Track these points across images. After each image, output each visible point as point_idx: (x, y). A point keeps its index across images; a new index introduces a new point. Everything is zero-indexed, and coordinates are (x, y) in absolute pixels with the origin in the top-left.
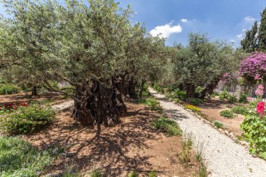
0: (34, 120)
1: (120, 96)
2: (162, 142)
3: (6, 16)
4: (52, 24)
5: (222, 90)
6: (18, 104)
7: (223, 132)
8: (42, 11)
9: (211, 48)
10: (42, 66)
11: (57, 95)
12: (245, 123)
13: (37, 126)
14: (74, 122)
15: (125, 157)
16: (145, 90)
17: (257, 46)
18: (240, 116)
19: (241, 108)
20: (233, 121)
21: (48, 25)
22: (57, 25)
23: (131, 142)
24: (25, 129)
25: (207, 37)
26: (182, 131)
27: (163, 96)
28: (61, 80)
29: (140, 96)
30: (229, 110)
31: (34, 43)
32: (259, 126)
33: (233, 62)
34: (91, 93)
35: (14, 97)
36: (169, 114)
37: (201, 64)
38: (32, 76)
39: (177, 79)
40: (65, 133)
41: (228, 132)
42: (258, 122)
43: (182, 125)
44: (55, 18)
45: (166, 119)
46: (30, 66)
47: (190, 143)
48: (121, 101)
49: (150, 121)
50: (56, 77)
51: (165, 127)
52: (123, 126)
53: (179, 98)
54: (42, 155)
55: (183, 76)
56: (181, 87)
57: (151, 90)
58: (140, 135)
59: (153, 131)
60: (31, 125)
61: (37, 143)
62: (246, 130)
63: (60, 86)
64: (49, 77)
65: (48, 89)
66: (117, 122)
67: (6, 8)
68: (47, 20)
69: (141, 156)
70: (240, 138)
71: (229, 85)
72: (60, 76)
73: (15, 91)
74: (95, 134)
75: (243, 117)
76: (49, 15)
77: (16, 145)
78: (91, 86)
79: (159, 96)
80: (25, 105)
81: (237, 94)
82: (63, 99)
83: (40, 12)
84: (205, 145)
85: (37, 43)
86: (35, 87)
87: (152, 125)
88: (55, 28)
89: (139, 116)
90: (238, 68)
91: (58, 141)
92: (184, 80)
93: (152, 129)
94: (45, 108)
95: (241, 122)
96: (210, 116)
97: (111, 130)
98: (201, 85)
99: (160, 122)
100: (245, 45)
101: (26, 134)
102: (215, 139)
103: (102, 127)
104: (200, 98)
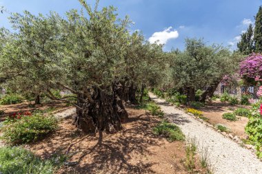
0: (37, 129)
1: (120, 102)
2: (165, 148)
3: (13, 31)
4: (54, 36)
6: (21, 113)
7: (227, 135)
8: (45, 25)
9: (208, 52)
10: (45, 76)
11: (60, 103)
12: (249, 126)
13: (40, 135)
14: (76, 129)
15: (128, 165)
16: (145, 95)
17: (254, 48)
18: (243, 118)
19: (244, 110)
20: (236, 123)
21: (51, 38)
22: (59, 37)
23: (134, 148)
24: (28, 138)
25: (203, 41)
26: (184, 136)
27: (163, 101)
28: (64, 88)
29: (141, 100)
30: (231, 112)
31: (37, 55)
33: (232, 65)
34: (92, 100)
35: (18, 107)
36: (170, 119)
37: (199, 68)
38: (36, 86)
39: (176, 83)
40: (68, 141)
41: (232, 135)
43: (184, 129)
44: (57, 30)
45: (168, 124)
46: (34, 77)
47: (194, 149)
48: (122, 107)
49: (152, 127)
50: (58, 86)
51: (167, 132)
52: (124, 132)
53: (180, 102)
54: (44, 165)
55: (183, 80)
56: (181, 91)
57: (151, 95)
58: (142, 141)
60: (34, 134)
61: (40, 152)
62: (251, 133)
63: (63, 94)
64: (51, 86)
65: (51, 98)
66: (119, 128)
68: (50, 33)
69: (144, 163)
70: (245, 142)
71: (229, 87)
72: (62, 85)
73: (20, 101)
74: (97, 141)
75: (247, 119)
76: (52, 28)
77: (19, 155)
78: (92, 93)
79: (160, 100)
80: (28, 114)
81: (238, 96)
82: (64, 107)
83: (43, 26)
84: (209, 150)
85: (41, 55)
86: (38, 96)
87: (154, 130)
88: (57, 39)
89: (140, 121)
90: (237, 70)
91: (60, 149)
92: (183, 84)
93: (154, 135)
94: (47, 116)
95: (246, 124)
96: (213, 119)
97: (113, 137)
98: (201, 89)
99: (162, 127)
100: (242, 47)
101: (29, 143)
102: (219, 144)
103: (104, 134)
104: (201, 101)
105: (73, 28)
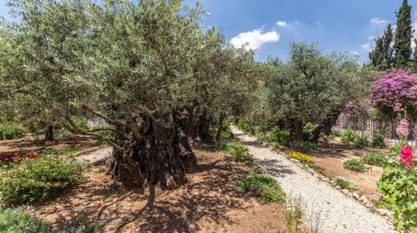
0: (48, 180)
1: (185, 139)
2: (254, 213)
3: (10, 20)
4: (80, 30)
5: (345, 127)
6: (22, 154)
7: (350, 194)
8: (65, 11)
9: (325, 65)
10: (62, 95)
11: (85, 139)
12: (383, 180)
13: (52, 189)
14: (112, 182)
16: (225, 129)
17: (394, 61)
18: (375, 168)
19: (376, 156)
20: (364, 176)
21: (74, 32)
22: (88, 32)
23: (205, 213)
25: (318, 47)
26: (285, 195)
27: (253, 139)
28: (93, 116)
29: (218, 138)
30: (358, 159)
31: (51, 59)
32: (406, 185)
33: (360, 85)
34: (139, 136)
35: (16, 144)
36: (264, 168)
37: (310, 88)
38: (47, 110)
39: (274, 112)
40: (98, 201)
41: (357, 194)
42: (405, 178)
43: (285, 183)
44: (85, 22)
45: (259, 176)
46: (44, 95)
47: (299, 214)
48: (188, 148)
49: (234, 179)
50: (85, 111)
51: (257, 188)
52: (190, 188)
53: (279, 141)
55: (284, 108)
56: (281, 124)
57: (235, 130)
58: (218, 201)
59: (239, 195)
60: (41, 189)
61: (51, 218)
62: (387, 192)
63: (91, 125)
64: (73, 111)
65: (72, 131)
66: (181, 181)
67: (10, 8)
68: (72, 26)
70: (377, 205)
71: (356, 120)
72: (91, 110)
73: (19, 134)
74: (146, 202)
75: (380, 169)
76: (77, 18)
77: (17, 223)
78: (139, 125)
79: (248, 138)
80: (33, 156)
81: (369, 133)
82: (94, 146)
83: (61, 14)
84: (322, 217)
85: (57, 60)
86: (51, 128)
87: (238, 185)
88: (85, 36)
89: (216, 171)
90: (367, 94)
91: (85, 214)
92: (285, 113)
93: (238, 193)
94: (65, 160)
95: (379, 177)
96: (328, 169)
97: (172, 195)
98: (313, 121)
99: (250, 180)
100: (376, 59)
101: (32, 203)
102: (337, 207)
103: (157, 189)
104: (312, 141)
105: (110, 19)
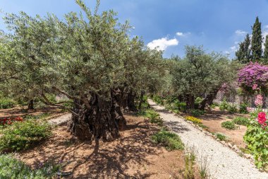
0: (29, 136)
1: (119, 108)
2: (163, 157)
3: (7, 32)
4: (52, 38)
5: (222, 100)
6: (13, 119)
7: (226, 144)
8: (43, 27)
9: (207, 60)
10: (39, 80)
11: (54, 108)
12: (247, 135)
13: (31, 142)
14: (71, 137)
15: (125, 175)
16: (144, 101)
17: (251, 57)
18: (242, 127)
19: (242, 119)
20: (235, 132)
21: (48, 40)
22: (57, 40)
23: (131, 158)
24: (18, 146)
25: (203, 49)
26: (184, 145)
27: (163, 108)
28: (59, 93)
29: (140, 107)
30: (230, 120)
31: (33, 57)
32: (262, 138)
33: (230, 73)
34: (89, 106)
35: (9, 112)
36: (170, 127)
37: (198, 75)
38: (29, 90)
39: (176, 90)
40: (62, 149)
41: (231, 144)
42: (261, 133)
43: (183, 137)
44: (55, 33)
45: (167, 132)
46: (28, 80)
47: (193, 158)
48: (120, 114)
49: (151, 135)
50: (54, 90)
51: (166, 140)
52: (122, 140)
53: (179, 109)
54: (34, 175)
55: (182, 88)
56: (180, 98)
57: (151, 102)
58: (140, 150)
59: (154, 145)
60: (25, 141)
61: (31, 161)
62: (250, 142)
63: (58, 99)
64: (46, 90)
65: (46, 103)
66: (116, 136)
67: (7, 25)
68: (47, 35)
69: (142, 173)
70: (244, 151)
71: (228, 95)
72: (58, 90)
73: (11, 105)
74: (93, 150)
75: (245, 127)
76: (50, 31)
78: (89, 99)
79: (159, 107)
80: (20, 120)
81: (237, 104)
82: (60, 113)
83: (40, 28)
84: (208, 160)
85: (37, 57)
86: (32, 101)
88: (55, 42)
89: (139, 129)
90: (235, 78)
91: (53, 158)
92: (183, 91)
93: (153, 143)
94: (41, 122)
95: (244, 133)
96: (212, 127)
97: (110, 145)
98: (201, 96)
99: (161, 135)
100: (240, 56)
101: (19, 151)
102: (218, 153)
103: (101, 141)
104: (200, 109)
105: (71, 32)
